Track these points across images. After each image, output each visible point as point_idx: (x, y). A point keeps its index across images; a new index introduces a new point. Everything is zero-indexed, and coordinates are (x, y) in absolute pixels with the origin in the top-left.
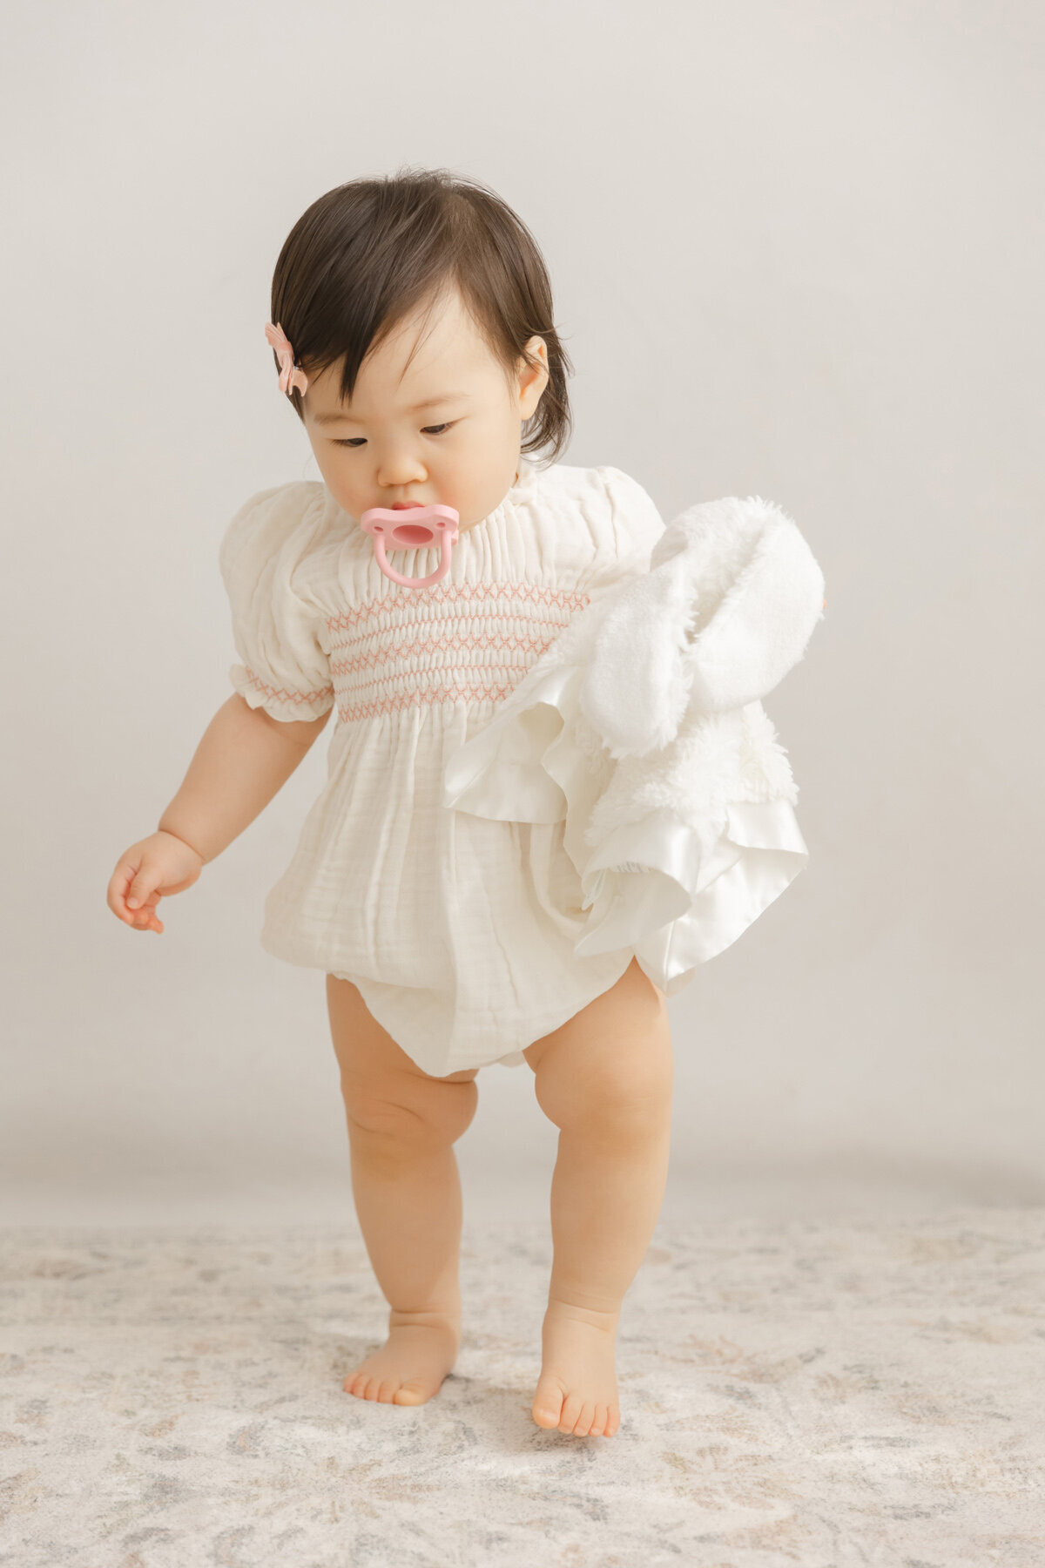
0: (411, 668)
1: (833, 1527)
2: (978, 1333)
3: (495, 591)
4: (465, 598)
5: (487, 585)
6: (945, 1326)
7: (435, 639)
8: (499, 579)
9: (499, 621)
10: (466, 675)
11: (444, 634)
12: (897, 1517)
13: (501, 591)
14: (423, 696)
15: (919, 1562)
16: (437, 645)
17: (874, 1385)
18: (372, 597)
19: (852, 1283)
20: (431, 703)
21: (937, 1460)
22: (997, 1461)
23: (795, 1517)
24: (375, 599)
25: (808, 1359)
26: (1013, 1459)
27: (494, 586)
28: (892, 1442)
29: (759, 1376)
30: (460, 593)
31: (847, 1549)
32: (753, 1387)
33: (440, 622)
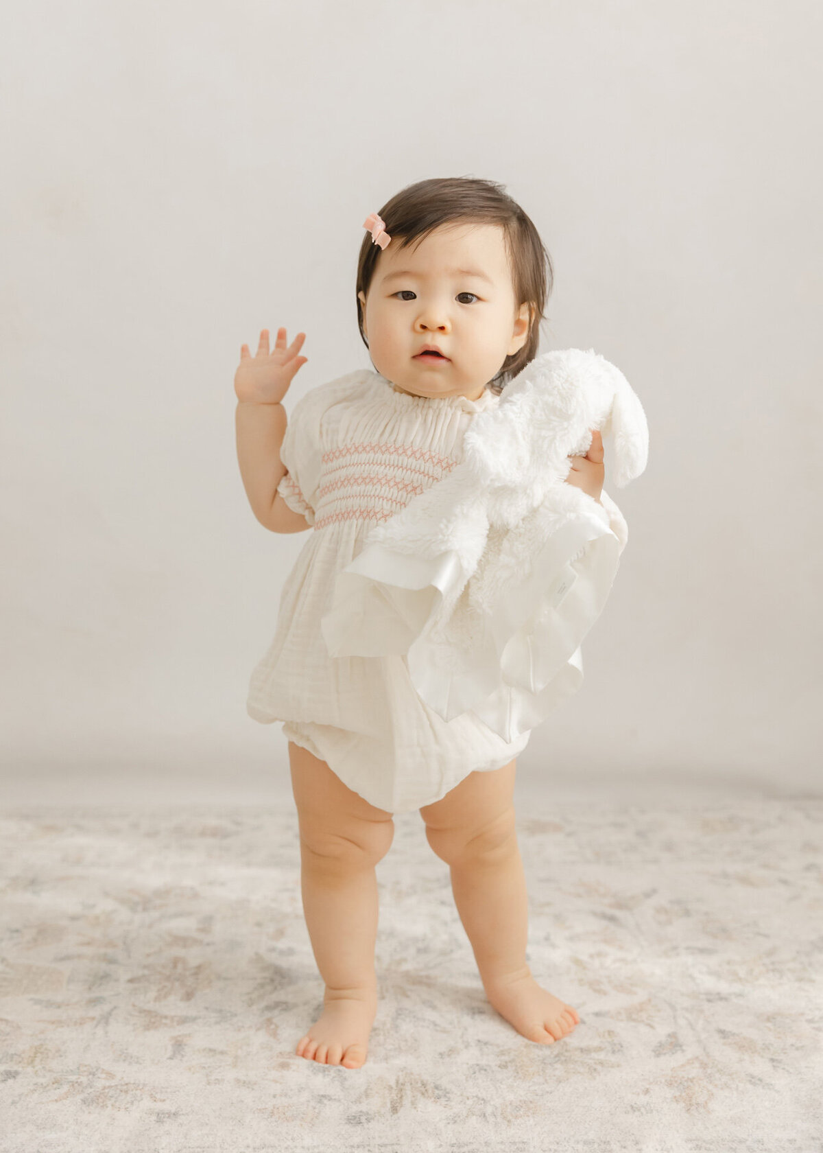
0: (360, 492)
1: (673, 1008)
2: (745, 880)
3: (427, 457)
4: (407, 455)
5: (424, 451)
6: (726, 875)
7: (380, 476)
8: (433, 449)
9: (423, 477)
10: (391, 506)
11: (386, 475)
12: (709, 1001)
13: (431, 458)
14: (362, 513)
15: (724, 1031)
16: (379, 480)
17: (687, 913)
18: (353, 442)
19: (669, 847)
20: (364, 519)
21: (729, 963)
22: (764, 965)
23: (650, 1000)
24: (354, 444)
25: (648, 895)
26: (773, 963)
27: (428, 453)
28: (702, 951)
29: (620, 906)
30: (404, 452)
31: (682, 1022)
32: (617, 913)
33: (386, 467)
